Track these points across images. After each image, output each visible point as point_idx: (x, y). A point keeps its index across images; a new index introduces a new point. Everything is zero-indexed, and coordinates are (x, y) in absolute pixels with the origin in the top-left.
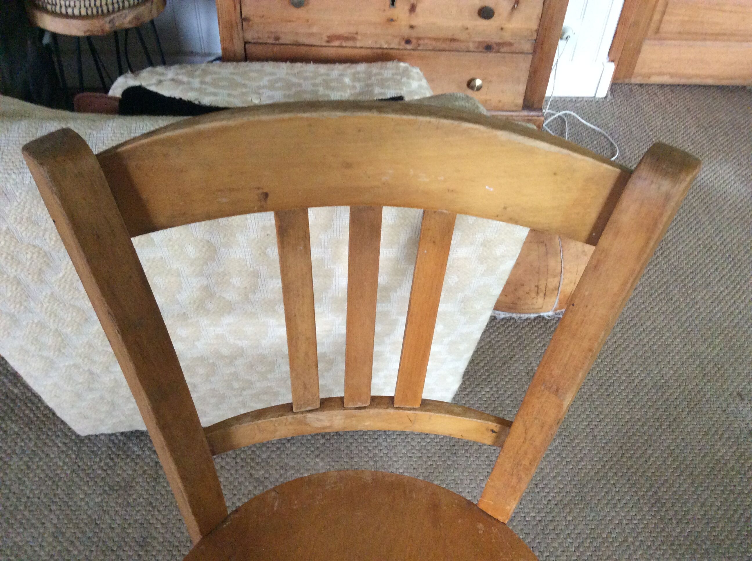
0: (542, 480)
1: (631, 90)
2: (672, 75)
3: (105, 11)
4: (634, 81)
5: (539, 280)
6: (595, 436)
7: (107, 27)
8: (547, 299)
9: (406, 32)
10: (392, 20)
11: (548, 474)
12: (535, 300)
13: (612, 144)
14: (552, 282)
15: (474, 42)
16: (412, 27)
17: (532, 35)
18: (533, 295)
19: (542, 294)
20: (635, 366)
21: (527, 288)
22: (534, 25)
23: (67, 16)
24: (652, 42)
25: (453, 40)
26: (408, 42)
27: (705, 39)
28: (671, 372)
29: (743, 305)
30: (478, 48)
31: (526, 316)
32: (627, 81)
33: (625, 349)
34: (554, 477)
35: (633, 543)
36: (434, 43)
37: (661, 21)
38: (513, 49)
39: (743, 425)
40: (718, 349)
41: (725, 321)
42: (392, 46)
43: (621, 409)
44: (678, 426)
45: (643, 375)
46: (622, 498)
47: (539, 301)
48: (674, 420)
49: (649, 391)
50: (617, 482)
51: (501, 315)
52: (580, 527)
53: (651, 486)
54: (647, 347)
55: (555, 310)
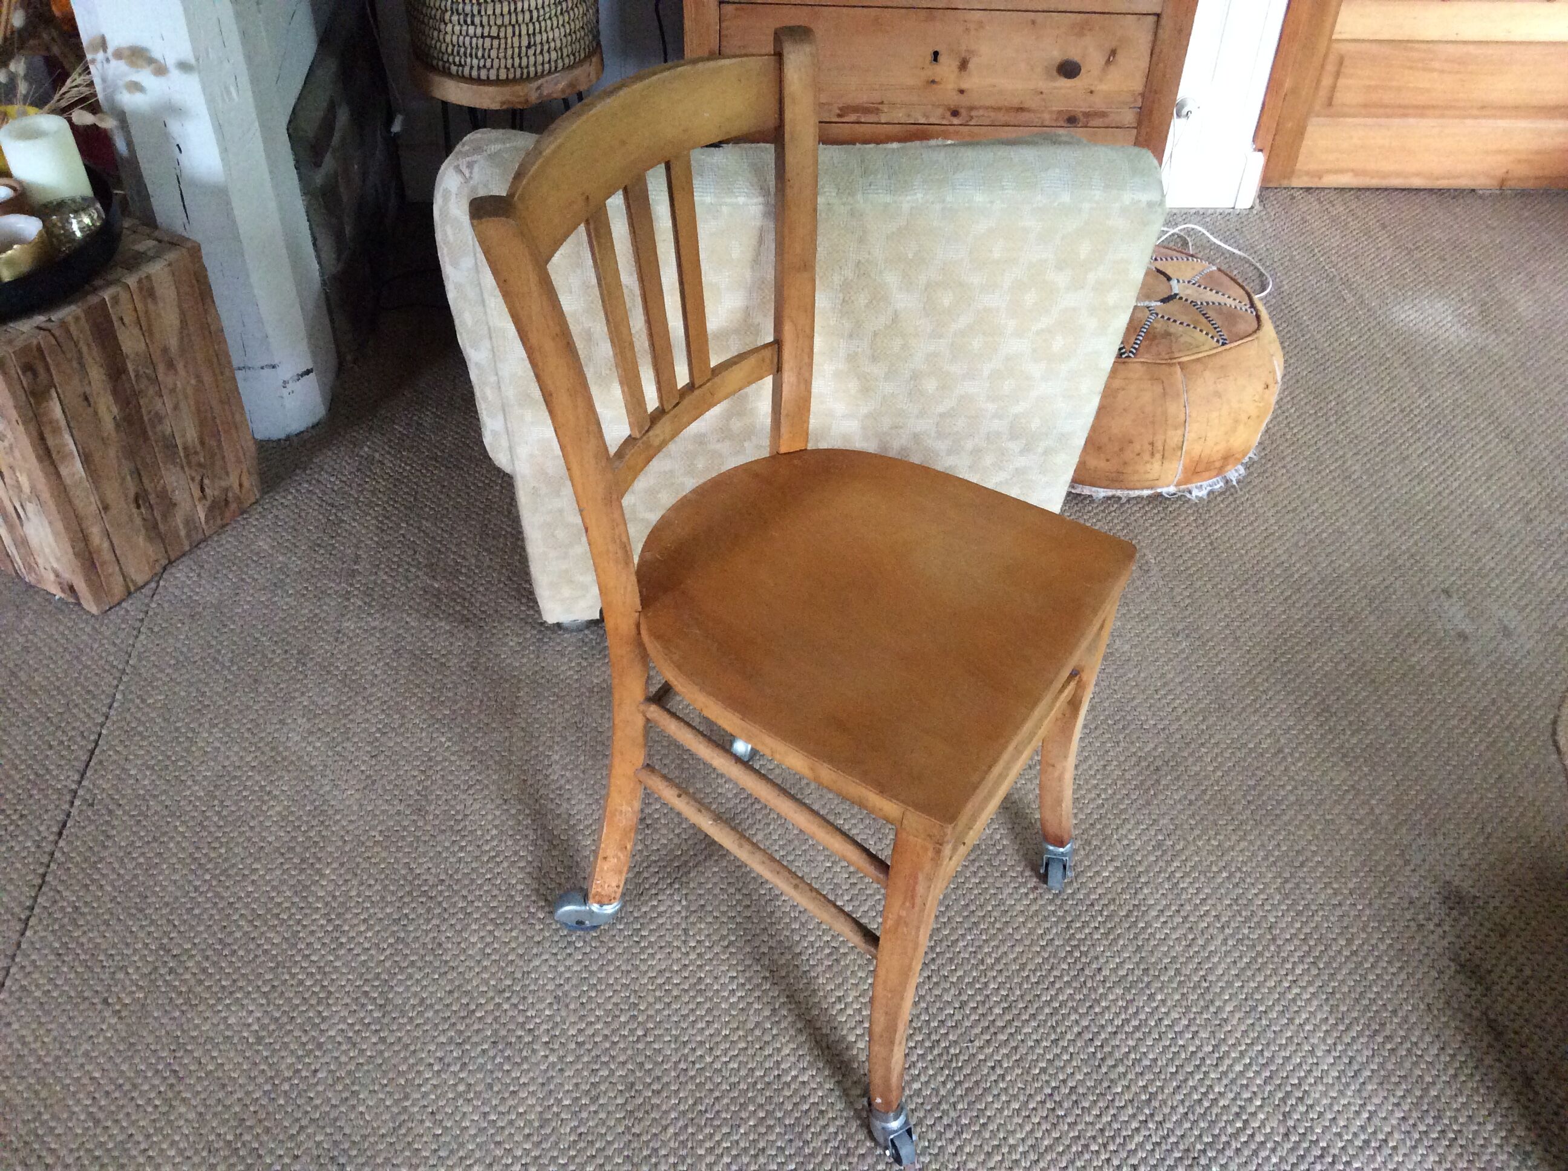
0: (1165, 684)
1: (1292, 196)
2: (1356, 173)
3: (532, 74)
4: (1296, 183)
5: (1154, 434)
6: (1237, 639)
7: (534, 97)
8: (1166, 464)
9: (954, 99)
10: (933, 82)
11: (1172, 680)
12: (1148, 466)
13: (1261, 275)
14: (1174, 437)
15: (1051, 112)
16: (962, 92)
17: (1135, 101)
18: (1146, 456)
19: (1158, 456)
20: (1294, 559)
21: (1137, 447)
22: (1137, 84)
23: (479, 81)
24: (1321, 120)
25: (1021, 109)
26: (955, 113)
27: (1405, 115)
28: (1347, 565)
29: (1456, 484)
30: (1057, 120)
31: (1137, 493)
32: (1285, 183)
33: (1279, 538)
34: (1181, 684)
35: (1291, 754)
36: (992, 114)
37: (1334, 88)
38: (1107, 121)
39: (1449, 626)
40: (1416, 537)
41: (1428, 503)
42: (932, 120)
43: (1274, 608)
44: (1356, 628)
45: (1306, 569)
46: (1276, 706)
47: (1155, 468)
48: (1350, 620)
49: (1315, 587)
50: (1268, 689)
51: (1101, 493)
52: (1218, 737)
53: (1316, 694)
54: (1313, 535)
55: (1178, 485)
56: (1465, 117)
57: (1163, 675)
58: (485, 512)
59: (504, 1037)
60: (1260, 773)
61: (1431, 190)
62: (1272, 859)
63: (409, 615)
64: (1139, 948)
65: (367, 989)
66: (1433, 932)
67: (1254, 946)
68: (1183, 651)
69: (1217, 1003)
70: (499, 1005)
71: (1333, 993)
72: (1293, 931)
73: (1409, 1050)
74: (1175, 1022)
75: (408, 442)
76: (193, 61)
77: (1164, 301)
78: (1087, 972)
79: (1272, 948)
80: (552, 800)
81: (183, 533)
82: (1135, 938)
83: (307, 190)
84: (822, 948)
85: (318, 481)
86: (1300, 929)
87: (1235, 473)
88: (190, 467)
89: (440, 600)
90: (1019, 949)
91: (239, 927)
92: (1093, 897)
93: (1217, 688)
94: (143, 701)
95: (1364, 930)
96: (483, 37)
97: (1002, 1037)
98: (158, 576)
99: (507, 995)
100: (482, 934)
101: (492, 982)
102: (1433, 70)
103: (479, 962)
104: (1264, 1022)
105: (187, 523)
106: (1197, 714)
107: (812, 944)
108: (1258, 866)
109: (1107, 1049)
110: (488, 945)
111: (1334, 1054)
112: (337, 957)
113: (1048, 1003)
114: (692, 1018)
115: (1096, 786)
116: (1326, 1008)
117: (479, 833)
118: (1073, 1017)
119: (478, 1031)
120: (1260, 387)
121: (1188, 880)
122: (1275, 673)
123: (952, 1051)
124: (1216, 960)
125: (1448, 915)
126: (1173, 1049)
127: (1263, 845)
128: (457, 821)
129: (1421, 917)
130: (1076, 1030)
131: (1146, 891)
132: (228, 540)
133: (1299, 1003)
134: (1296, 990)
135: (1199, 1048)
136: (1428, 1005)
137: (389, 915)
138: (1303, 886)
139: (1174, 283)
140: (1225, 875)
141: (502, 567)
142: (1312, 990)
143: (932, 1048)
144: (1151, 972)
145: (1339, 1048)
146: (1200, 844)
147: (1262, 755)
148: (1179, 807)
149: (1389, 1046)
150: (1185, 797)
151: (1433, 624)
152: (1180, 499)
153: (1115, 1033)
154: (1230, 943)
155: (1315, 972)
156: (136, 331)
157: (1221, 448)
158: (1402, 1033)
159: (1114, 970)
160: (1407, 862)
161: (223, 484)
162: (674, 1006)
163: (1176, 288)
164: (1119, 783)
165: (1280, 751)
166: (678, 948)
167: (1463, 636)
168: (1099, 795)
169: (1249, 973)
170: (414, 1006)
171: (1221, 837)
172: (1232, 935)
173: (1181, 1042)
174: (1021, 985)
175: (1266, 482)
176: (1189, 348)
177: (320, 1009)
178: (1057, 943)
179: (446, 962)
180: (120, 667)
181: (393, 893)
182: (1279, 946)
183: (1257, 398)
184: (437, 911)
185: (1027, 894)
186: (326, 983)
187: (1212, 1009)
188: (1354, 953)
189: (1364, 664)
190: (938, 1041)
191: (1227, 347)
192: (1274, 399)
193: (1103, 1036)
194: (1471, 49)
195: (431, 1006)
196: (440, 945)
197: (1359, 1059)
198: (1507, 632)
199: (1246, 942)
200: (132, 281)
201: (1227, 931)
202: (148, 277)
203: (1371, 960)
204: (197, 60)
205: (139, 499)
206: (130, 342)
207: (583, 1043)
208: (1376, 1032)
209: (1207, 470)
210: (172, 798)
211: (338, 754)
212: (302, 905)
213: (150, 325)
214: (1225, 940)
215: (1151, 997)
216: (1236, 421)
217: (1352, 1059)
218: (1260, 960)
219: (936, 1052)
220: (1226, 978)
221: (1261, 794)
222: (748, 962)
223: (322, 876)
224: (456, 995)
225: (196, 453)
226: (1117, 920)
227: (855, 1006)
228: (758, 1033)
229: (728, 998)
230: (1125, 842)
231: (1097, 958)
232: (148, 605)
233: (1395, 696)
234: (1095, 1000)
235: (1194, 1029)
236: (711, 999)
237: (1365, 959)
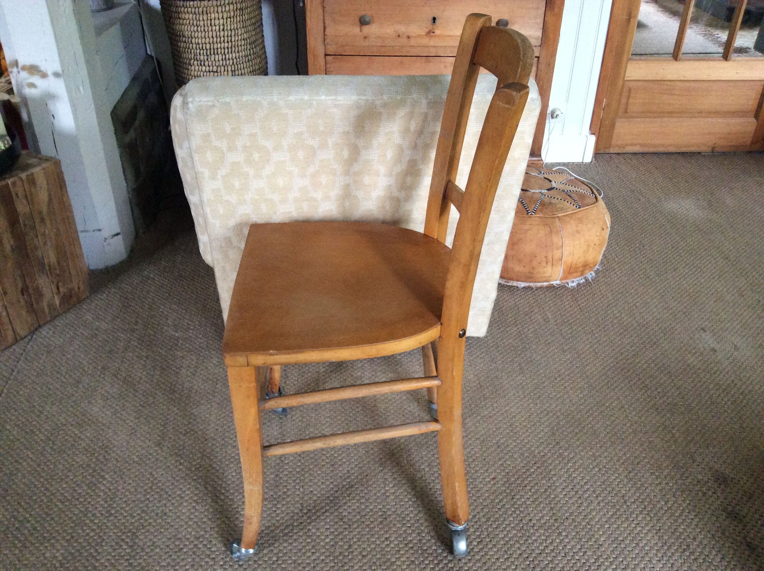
0: (559, 376)
1: (611, 157)
2: (641, 145)
4: (612, 151)
5: (547, 252)
6: (596, 353)
8: (554, 268)
11: (564, 373)
12: (546, 269)
13: (598, 190)
14: (557, 254)
18: (544, 264)
19: (550, 264)
20: (624, 315)
21: (539, 259)
24: (623, 120)
27: (663, 117)
28: (651, 318)
31: (539, 285)
32: (607, 151)
33: (615, 306)
34: (568, 375)
35: (629, 409)
37: (627, 104)
39: (706, 346)
40: (685, 304)
41: (690, 289)
43: (615, 339)
44: (657, 347)
45: (630, 320)
46: (619, 385)
47: (548, 270)
48: (655, 343)
49: (635, 328)
50: (614, 377)
51: (522, 285)
52: (589, 401)
53: (640, 379)
54: (632, 304)
55: (561, 280)
56: (692, 117)
57: (559, 371)
58: (205, 300)
59: (198, 562)
60: (613, 418)
61: (679, 153)
62: (621, 461)
63: (162, 349)
64: (552, 509)
65: (124, 537)
66: (711, 496)
67: (615, 506)
68: (569, 359)
69: (596, 536)
70: (196, 545)
71: (660, 530)
72: (636, 498)
73: (704, 559)
74: (573, 547)
75: (168, 269)
76: (61, 72)
77: (548, 190)
78: (524, 521)
79: (625, 507)
80: (231, 439)
81: (47, 311)
82: (550, 503)
83: (121, 145)
84: (377, 512)
85: (120, 288)
86: (639, 497)
87: (590, 275)
88: (52, 275)
89: (178, 342)
90: (486, 510)
91: (56, 505)
92: (525, 482)
93: (587, 377)
94: (18, 392)
95: (674, 496)
96: (209, 72)
97: (478, 557)
98: (32, 333)
99: (201, 540)
100: (189, 508)
101: (193, 533)
102: (674, 94)
103: (186, 523)
104: (622, 546)
105: (49, 306)
106: (577, 390)
107: (371, 510)
108: (614, 464)
109: (536, 562)
110: (192, 513)
111: (662, 562)
112: (108, 521)
113: (503, 538)
114: (304, 551)
115: (525, 426)
116: (656, 538)
117: (191, 456)
118: (517, 545)
119: (183, 559)
120: (600, 229)
121: (577, 473)
122: (617, 369)
123: (450, 565)
124: (594, 513)
125: (719, 487)
126: (573, 561)
127: (616, 454)
128: (179, 450)
129: (704, 489)
130: (519, 552)
131: (554, 479)
132: (71, 316)
133: (641, 535)
134: (638, 529)
135: (587, 560)
136: (713, 535)
137: (138, 499)
138: (639, 474)
139: (553, 183)
140: (597, 469)
141: (212, 325)
142: (647, 528)
143: (438, 564)
144: (559, 521)
145: (665, 559)
146: (583, 454)
147: (613, 409)
148: (570, 436)
149: (693, 558)
150: (573, 431)
151: (698, 344)
152: (562, 287)
153: (540, 553)
154: (602, 504)
155: (649, 519)
156: (25, 201)
157: (582, 260)
158: (699, 550)
159: (539, 520)
160: (694, 461)
161: (70, 286)
162: (294, 544)
163: (554, 185)
164: (538, 424)
165: (622, 407)
166: (298, 514)
167: (714, 350)
168: (527, 431)
169: (613, 520)
170: (149, 546)
171: (594, 451)
172: (603, 501)
173: (577, 558)
174: (487, 529)
175: (606, 280)
176: (562, 209)
177: (97, 548)
178: (507, 507)
179: (169, 523)
180: (8, 376)
181: (142, 487)
182: (628, 506)
183: (598, 234)
184: (165, 496)
185: (489, 482)
186: (101, 534)
187: (593, 540)
188: (669, 508)
189: (663, 364)
190: (442, 560)
191: (581, 209)
192: (607, 237)
193: (534, 555)
194: (692, 84)
195: (159, 546)
196: (165, 514)
197: (676, 564)
198: (736, 348)
199: (610, 504)
200: (23, 175)
201: (600, 499)
202: (32, 174)
203: (679, 512)
204: (63, 71)
205: (24, 291)
206: (22, 207)
207: (242, 565)
208: (685, 550)
209: (576, 272)
210: (27, 440)
211: (118, 417)
212: (92, 494)
213: (32, 200)
214: (599, 503)
215: (560, 534)
216: (588, 246)
217: (672, 564)
218: (618, 513)
219: (440, 566)
220: (600, 523)
221: (613, 429)
222: (336, 520)
223: (105, 479)
224: (173, 540)
225: (56, 269)
226: (539, 494)
227: (396, 543)
228: (341, 558)
229: (325, 539)
230: (542, 454)
231: (529, 514)
232: (26, 347)
233: (681, 380)
234: (529, 536)
235: (584, 550)
236: (315, 541)
237: (676, 511)
